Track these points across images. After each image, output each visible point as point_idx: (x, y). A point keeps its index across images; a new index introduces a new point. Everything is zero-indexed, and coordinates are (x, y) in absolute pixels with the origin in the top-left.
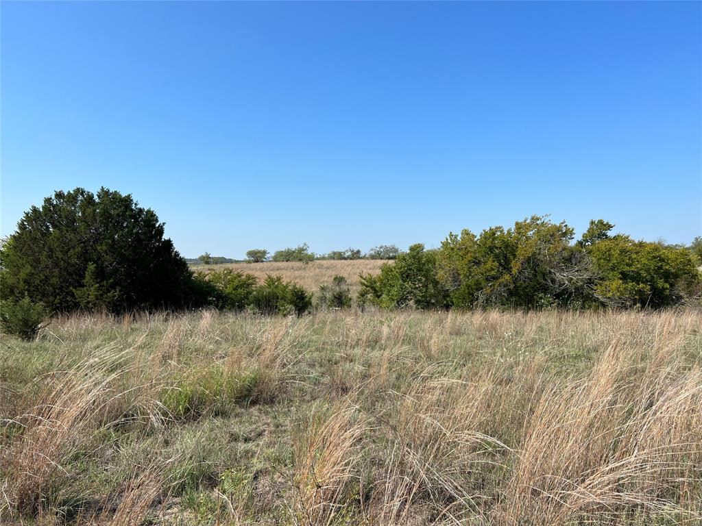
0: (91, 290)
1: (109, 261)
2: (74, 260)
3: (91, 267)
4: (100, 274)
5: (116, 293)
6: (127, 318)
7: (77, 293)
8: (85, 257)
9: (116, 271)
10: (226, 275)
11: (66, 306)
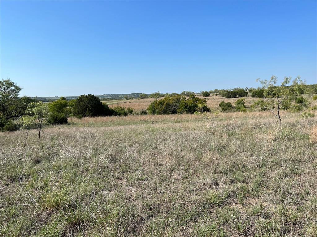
0: (88, 113)
1: (90, 108)
2: (85, 108)
3: (88, 109)
4: (89, 110)
5: (92, 113)
6: (92, 117)
7: (86, 113)
8: (87, 107)
9: (92, 109)
10: (118, 107)
11: (85, 116)
